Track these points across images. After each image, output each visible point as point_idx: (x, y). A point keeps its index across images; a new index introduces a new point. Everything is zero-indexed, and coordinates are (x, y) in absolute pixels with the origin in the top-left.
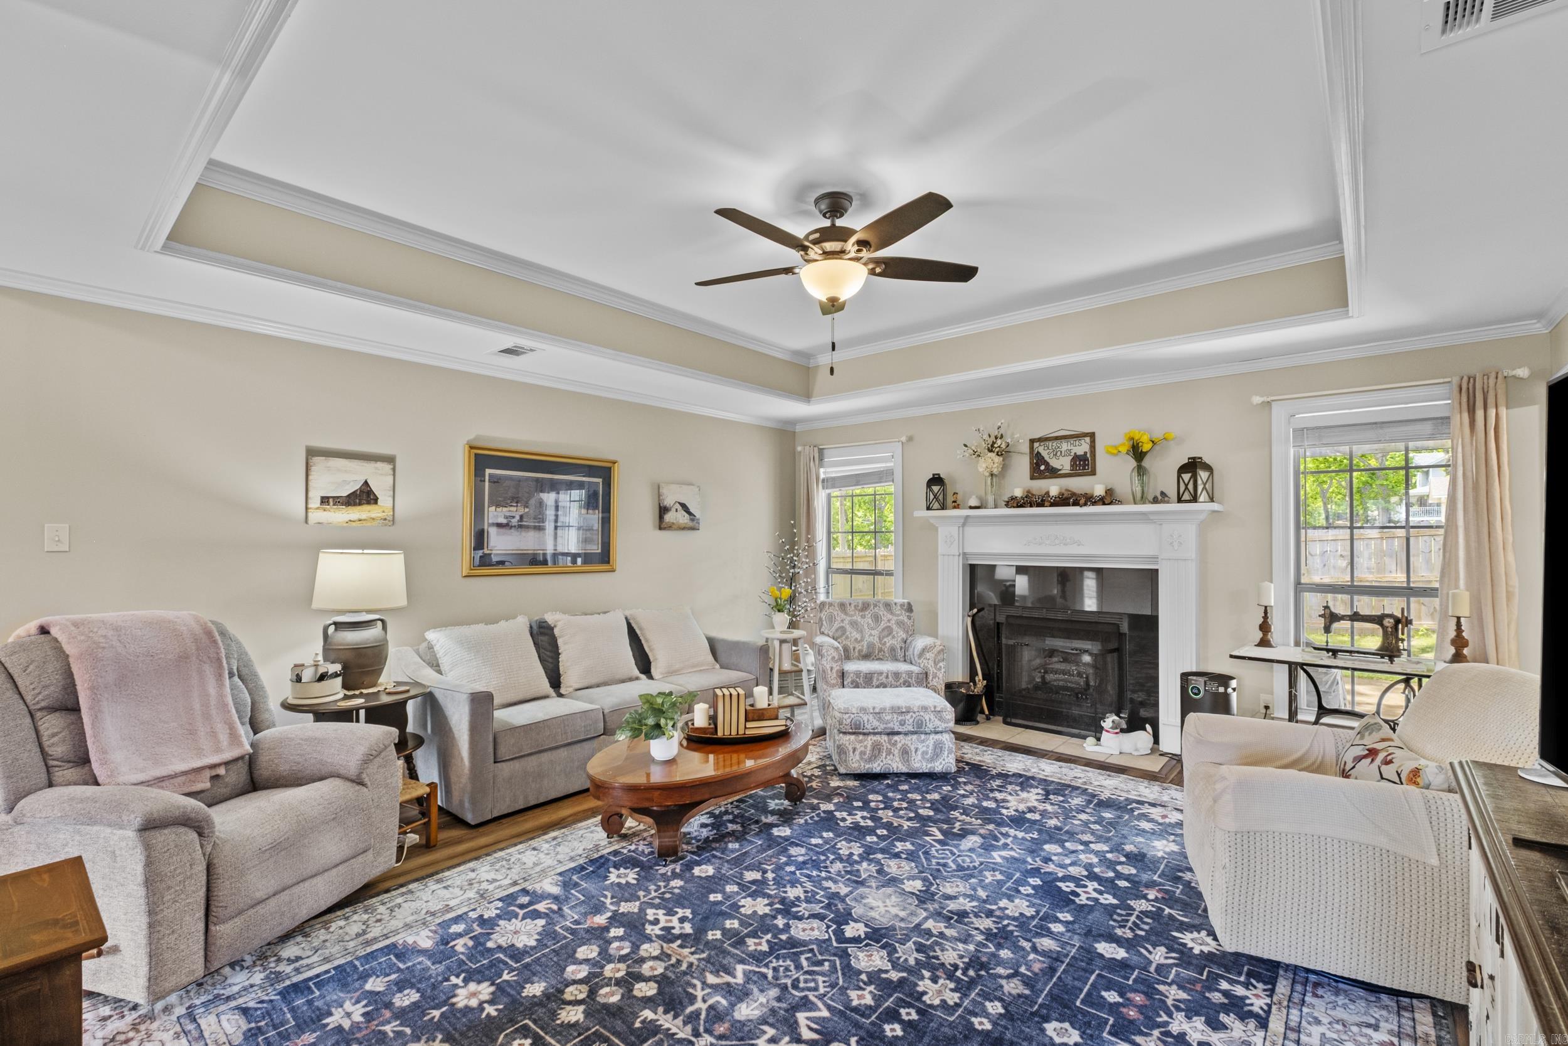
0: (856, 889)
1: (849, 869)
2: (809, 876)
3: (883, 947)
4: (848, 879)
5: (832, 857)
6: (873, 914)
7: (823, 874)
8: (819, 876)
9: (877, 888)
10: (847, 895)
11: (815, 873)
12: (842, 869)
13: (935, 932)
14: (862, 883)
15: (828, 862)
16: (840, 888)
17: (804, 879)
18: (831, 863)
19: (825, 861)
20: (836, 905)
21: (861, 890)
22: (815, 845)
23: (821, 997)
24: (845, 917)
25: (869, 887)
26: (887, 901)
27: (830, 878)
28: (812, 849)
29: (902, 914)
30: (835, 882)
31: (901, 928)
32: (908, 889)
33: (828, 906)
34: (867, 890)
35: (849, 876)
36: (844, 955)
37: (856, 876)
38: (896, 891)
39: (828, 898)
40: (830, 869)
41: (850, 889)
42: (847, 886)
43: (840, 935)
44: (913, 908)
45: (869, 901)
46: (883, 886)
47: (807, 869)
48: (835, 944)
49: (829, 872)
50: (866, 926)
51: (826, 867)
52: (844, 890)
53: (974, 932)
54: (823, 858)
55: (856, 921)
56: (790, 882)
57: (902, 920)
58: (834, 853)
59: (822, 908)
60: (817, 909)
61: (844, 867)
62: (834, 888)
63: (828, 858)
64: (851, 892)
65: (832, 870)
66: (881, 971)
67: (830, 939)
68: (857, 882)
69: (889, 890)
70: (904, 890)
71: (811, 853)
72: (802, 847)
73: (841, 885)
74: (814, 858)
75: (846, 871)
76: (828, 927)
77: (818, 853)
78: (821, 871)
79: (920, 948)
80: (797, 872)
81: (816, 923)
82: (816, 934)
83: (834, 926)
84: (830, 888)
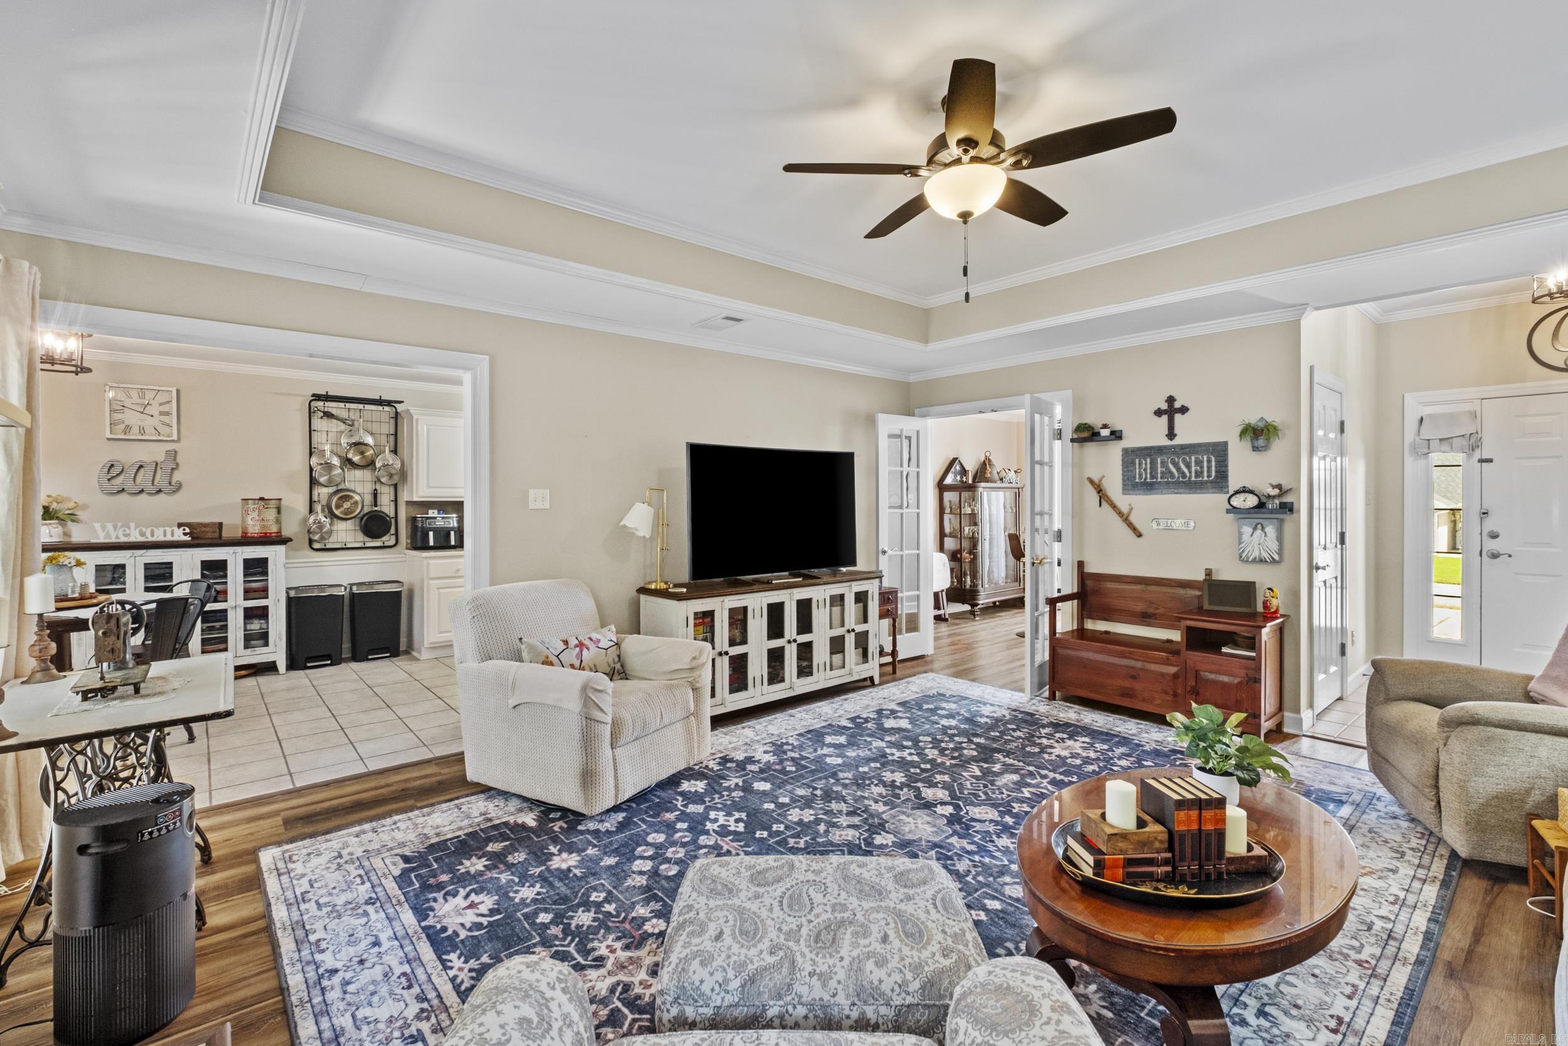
0: (941, 841)
1: (949, 862)
2: (993, 857)
3: (924, 798)
4: (949, 851)
5: (969, 879)
6: (929, 819)
7: (977, 858)
8: (982, 857)
9: (920, 839)
10: (951, 835)
11: (987, 860)
12: (957, 862)
13: (881, 803)
14: (935, 845)
15: (974, 873)
16: (958, 842)
17: (998, 854)
18: (969, 871)
19: (978, 874)
20: (961, 828)
21: (937, 839)
22: (994, 898)
23: (967, 780)
24: (952, 820)
25: (929, 841)
26: (913, 828)
27: (968, 852)
28: (996, 890)
29: (903, 817)
30: (963, 849)
31: (907, 808)
32: (891, 836)
33: (968, 827)
34: (931, 839)
35: (949, 854)
36: (953, 796)
37: (941, 853)
38: (903, 835)
39: (970, 834)
40: (971, 863)
41: (948, 841)
42: (951, 844)
43: (957, 807)
44: (892, 821)
45: (929, 829)
46: (915, 841)
47: (996, 866)
48: (961, 803)
49: (970, 860)
50: (935, 812)
51: (975, 866)
52: (954, 840)
53: (851, 801)
54: (980, 878)
55: (944, 815)
56: (1011, 853)
57: (904, 813)
58: (967, 883)
59: (974, 827)
60: (978, 826)
61: (954, 865)
62: (964, 843)
63: (974, 878)
64: (947, 838)
65: (968, 862)
66: (929, 787)
67: (965, 806)
68: (941, 847)
69: (909, 837)
70: (895, 836)
71: (997, 886)
72: (1010, 897)
73: (957, 846)
74: (991, 879)
75: (952, 859)
76: (967, 813)
77: (988, 885)
78: (980, 862)
79: (898, 797)
80: (1006, 863)
81: (978, 816)
82: (977, 810)
83: (962, 813)
84: (968, 843)
